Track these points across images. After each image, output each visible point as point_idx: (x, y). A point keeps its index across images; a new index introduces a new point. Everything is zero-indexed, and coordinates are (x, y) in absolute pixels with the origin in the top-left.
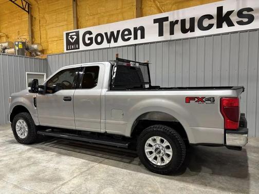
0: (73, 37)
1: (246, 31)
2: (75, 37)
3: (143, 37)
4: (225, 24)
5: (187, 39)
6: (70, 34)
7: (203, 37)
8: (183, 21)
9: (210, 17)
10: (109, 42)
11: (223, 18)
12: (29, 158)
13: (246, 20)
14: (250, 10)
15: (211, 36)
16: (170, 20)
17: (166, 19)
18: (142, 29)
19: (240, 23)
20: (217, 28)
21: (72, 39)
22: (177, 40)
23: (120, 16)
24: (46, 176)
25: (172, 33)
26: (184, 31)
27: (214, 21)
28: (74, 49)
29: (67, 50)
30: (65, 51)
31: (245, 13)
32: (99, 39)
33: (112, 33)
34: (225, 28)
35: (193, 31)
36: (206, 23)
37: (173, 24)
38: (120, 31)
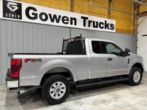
0: (14, 7)
1: (112, 32)
2: (17, 8)
5: (95, 30)
6: (9, 3)
7: (100, 31)
8: (94, 22)
14: (113, 25)
16: (89, 19)
20: (105, 29)
22: (91, 30)
23: (58, 6)
25: (89, 26)
26: (94, 27)
27: (104, 26)
28: (14, 18)
29: (4, 16)
32: (44, 17)
33: (55, 16)
35: (97, 27)
36: (102, 26)
37: (90, 22)
38: (61, 16)
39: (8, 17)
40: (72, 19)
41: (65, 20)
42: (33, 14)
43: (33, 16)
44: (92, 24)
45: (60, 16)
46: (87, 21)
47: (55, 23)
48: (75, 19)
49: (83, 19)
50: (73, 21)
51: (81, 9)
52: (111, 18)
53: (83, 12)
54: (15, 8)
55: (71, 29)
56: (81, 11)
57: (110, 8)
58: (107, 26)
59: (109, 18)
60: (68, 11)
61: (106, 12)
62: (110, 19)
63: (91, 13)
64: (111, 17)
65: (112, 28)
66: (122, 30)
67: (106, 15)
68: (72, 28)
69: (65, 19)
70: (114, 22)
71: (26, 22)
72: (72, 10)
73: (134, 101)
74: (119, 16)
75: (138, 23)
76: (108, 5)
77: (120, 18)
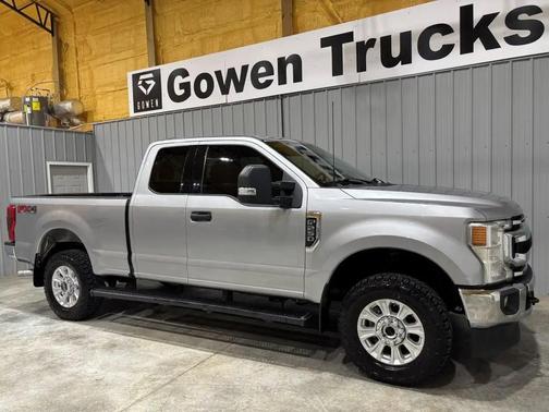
0: (148, 82)
1: (526, 58)
2: (152, 83)
3: (298, 78)
4: (478, 45)
5: (396, 79)
6: (142, 77)
7: (430, 74)
8: (386, 41)
9: (445, 29)
10: (225, 91)
11: (474, 31)
12: (41, 356)
13: (525, 33)
14: (535, 10)
15: (448, 71)
16: (357, 38)
17: (349, 37)
18: (296, 61)
19: (512, 40)
20: (461, 53)
21: (146, 86)
22: (372, 83)
23: (248, 34)
24: (74, 398)
25: (361, 67)
28: (150, 109)
29: (136, 111)
30: (132, 114)
31: (523, 17)
32: (204, 86)
33: (232, 72)
34: (480, 54)
35: (408, 61)
37: (363, 48)
38: (247, 66)
39: (141, 110)
41: (263, 75)
44: (374, 54)
46: (349, 50)
49: (330, 48)
50: (290, 68)
51: (330, 5)
54: (150, 84)
55: (285, 100)
58: (476, 33)
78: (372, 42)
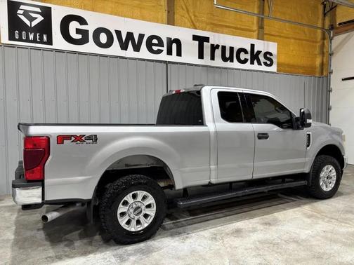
0: (34, 15)
1: (268, 72)
2: (40, 18)
3: (179, 54)
4: (256, 62)
5: (226, 68)
6: (22, 7)
7: (239, 69)
8: (224, 48)
9: (246, 52)
10: (124, 47)
14: (271, 54)
15: (245, 70)
16: (211, 42)
17: (207, 39)
19: (265, 64)
20: (250, 64)
22: (217, 68)
25: (213, 58)
26: (225, 59)
27: (248, 56)
28: (35, 41)
29: (11, 37)
31: (268, 56)
32: (103, 38)
33: (130, 35)
34: (256, 67)
35: (232, 61)
36: (243, 56)
37: (214, 48)
38: (143, 35)
39: (20, 39)
40: (170, 42)
41: (155, 45)
42: (78, 31)
43: (79, 37)
44: (218, 52)
45: (141, 36)
46: (207, 46)
47: (130, 52)
48: (178, 42)
49: (197, 42)
50: (174, 46)
51: (193, 17)
52: (265, 36)
53: (197, 24)
54: (36, 18)
55: (169, 65)
56: (192, 22)
57: (263, 14)
58: (255, 57)
59: (260, 37)
60: (162, 23)
61: (253, 24)
62: (263, 39)
63: (217, 27)
64: (266, 34)
65: (268, 62)
66: (293, 66)
67: (253, 31)
68: (170, 62)
69: (155, 41)
70: (272, 47)
71: (63, 51)
72: (171, 21)
73: (307, 232)
74: (285, 31)
75: (333, 47)
76: (259, 7)
77: (288, 38)
78: (217, 46)
